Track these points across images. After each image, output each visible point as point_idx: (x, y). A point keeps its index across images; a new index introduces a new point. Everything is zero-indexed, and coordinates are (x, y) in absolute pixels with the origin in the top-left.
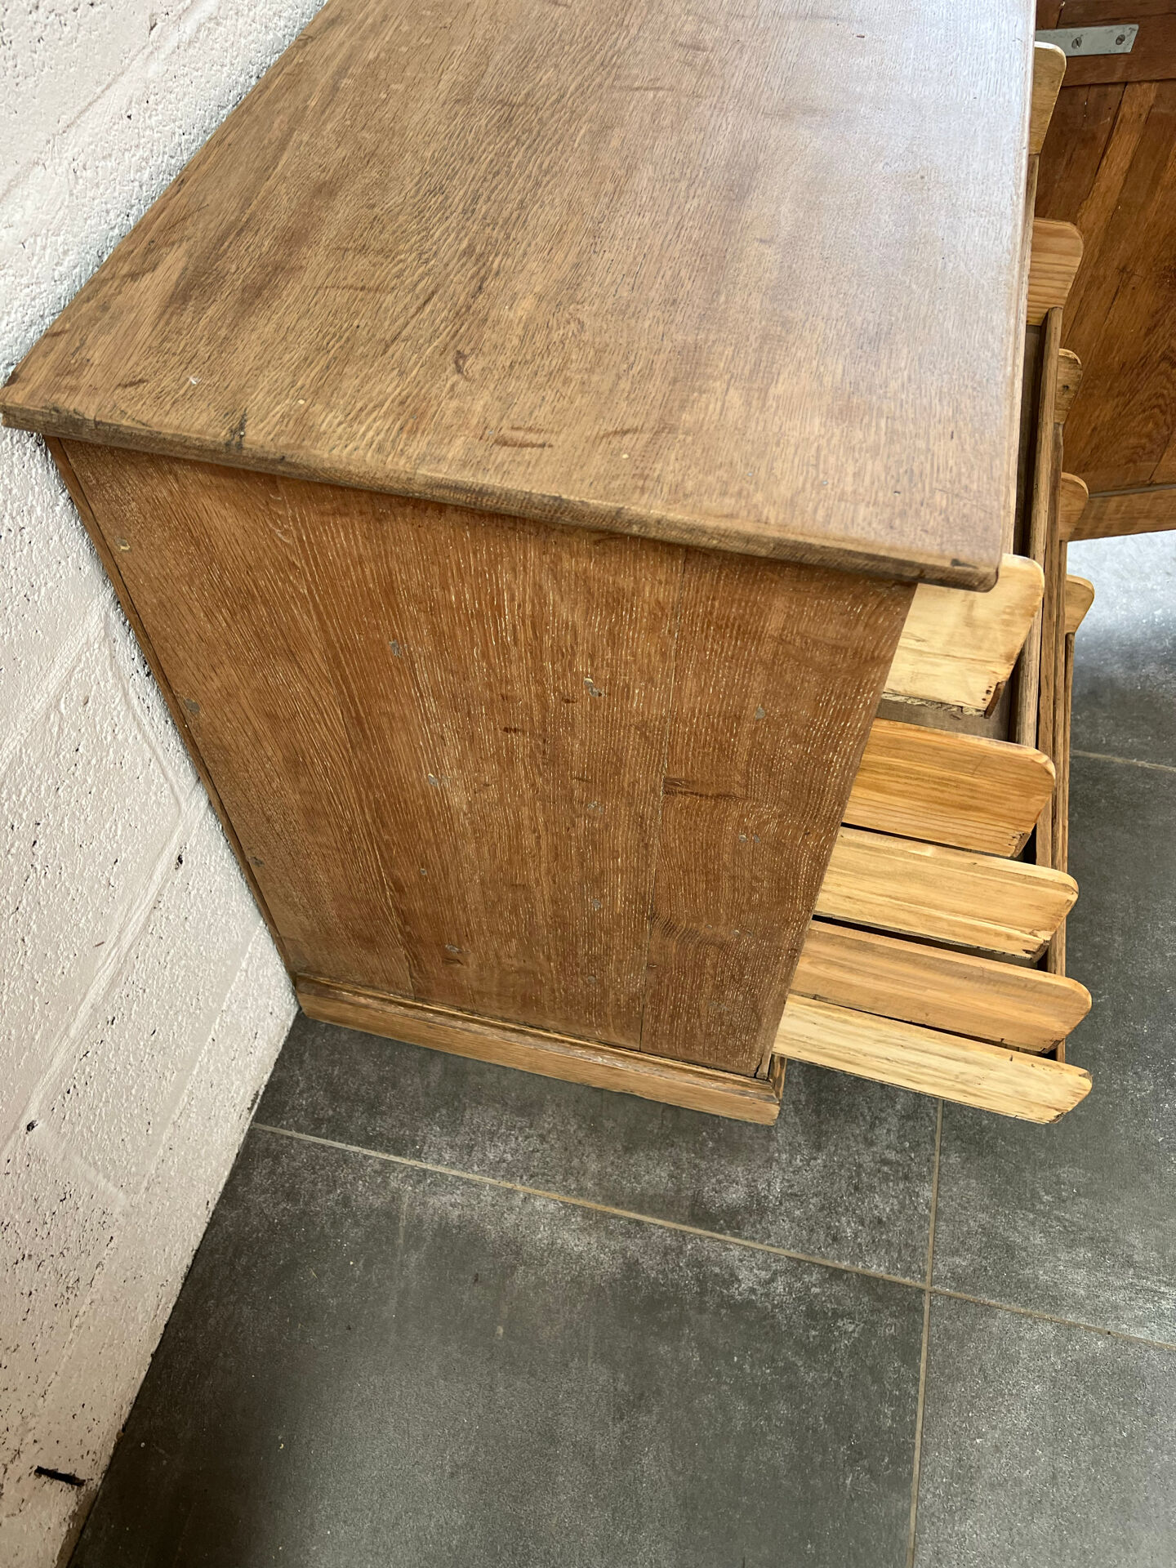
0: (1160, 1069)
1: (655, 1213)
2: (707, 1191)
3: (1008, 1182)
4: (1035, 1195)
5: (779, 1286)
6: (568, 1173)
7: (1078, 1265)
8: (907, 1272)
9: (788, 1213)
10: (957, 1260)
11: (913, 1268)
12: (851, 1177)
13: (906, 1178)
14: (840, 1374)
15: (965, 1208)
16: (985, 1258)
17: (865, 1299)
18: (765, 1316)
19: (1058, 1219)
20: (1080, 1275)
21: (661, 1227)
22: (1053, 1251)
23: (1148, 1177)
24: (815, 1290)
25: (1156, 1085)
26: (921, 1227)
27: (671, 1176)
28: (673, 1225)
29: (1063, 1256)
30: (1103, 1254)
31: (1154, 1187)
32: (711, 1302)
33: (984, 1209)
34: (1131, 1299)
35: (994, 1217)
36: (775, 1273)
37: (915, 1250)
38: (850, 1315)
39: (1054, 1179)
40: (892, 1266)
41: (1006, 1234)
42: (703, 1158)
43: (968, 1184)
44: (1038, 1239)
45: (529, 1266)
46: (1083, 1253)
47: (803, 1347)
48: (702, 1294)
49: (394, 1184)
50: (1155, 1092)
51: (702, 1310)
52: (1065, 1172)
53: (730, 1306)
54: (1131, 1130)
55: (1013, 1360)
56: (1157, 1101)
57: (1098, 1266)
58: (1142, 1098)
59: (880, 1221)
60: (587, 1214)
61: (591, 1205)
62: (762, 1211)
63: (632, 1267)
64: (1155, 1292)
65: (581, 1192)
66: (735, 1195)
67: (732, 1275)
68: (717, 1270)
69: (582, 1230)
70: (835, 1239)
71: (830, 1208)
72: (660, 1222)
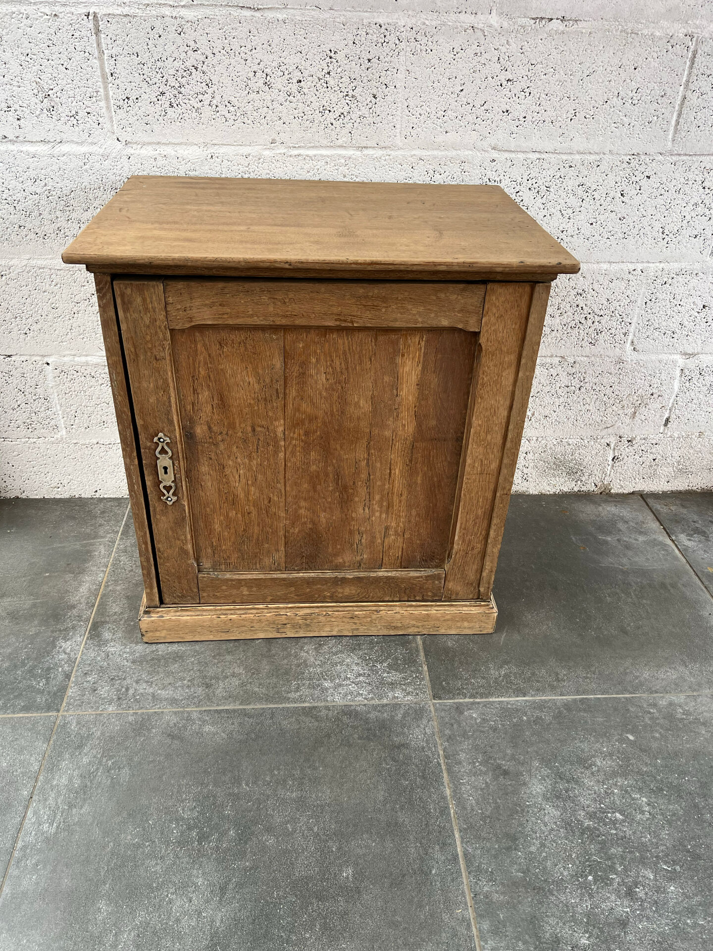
0: (200, 821)
1: (98, 610)
2: (107, 626)
3: (118, 744)
4: (111, 758)
5: (62, 656)
6: (115, 581)
7: (70, 780)
8: (69, 704)
9: (99, 655)
10: (74, 724)
11: (71, 707)
12: (118, 676)
13: (119, 699)
14: (19, 683)
15: (103, 725)
16: (75, 737)
17: (55, 688)
18: (48, 653)
19: (98, 769)
20: (64, 781)
21: (91, 613)
22: (79, 768)
23: (125, 814)
24: (60, 669)
25: (188, 819)
26: (92, 707)
27: (115, 613)
28: (92, 617)
29: (76, 773)
30: (77, 792)
31: (118, 819)
32: (56, 634)
33: (103, 734)
34: (50, 808)
35: (98, 738)
36: (69, 654)
37: (80, 706)
38: (47, 683)
39: (122, 766)
40: (71, 698)
41: (88, 745)
42: (125, 622)
43: (117, 726)
44: (85, 760)
45: (74, 577)
46: (77, 782)
47: (34, 667)
48: (60, 631)
49: (108, 535)
50: (183, 819)
51: (52, 632)
52: (126, 771)
53: (53, 641)
54: (156, 806)
55: (20, 752)
56: (177, 820)
57: (70, 791)
58: (178, 811)
59: (95, 690)
60: (98, 590)
61: (101, 590)
62: (99, 646)
63: (73, 607)
64: (54, 821)
65: (107, 586)
66: (107, 635)
67: (68, 639)
68: (71, 634)
69: (90, 590)
70: (86, 674)
71: (102, 670)
72: (94, 613)
